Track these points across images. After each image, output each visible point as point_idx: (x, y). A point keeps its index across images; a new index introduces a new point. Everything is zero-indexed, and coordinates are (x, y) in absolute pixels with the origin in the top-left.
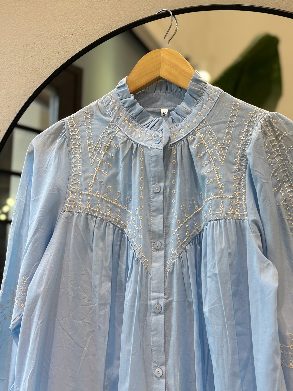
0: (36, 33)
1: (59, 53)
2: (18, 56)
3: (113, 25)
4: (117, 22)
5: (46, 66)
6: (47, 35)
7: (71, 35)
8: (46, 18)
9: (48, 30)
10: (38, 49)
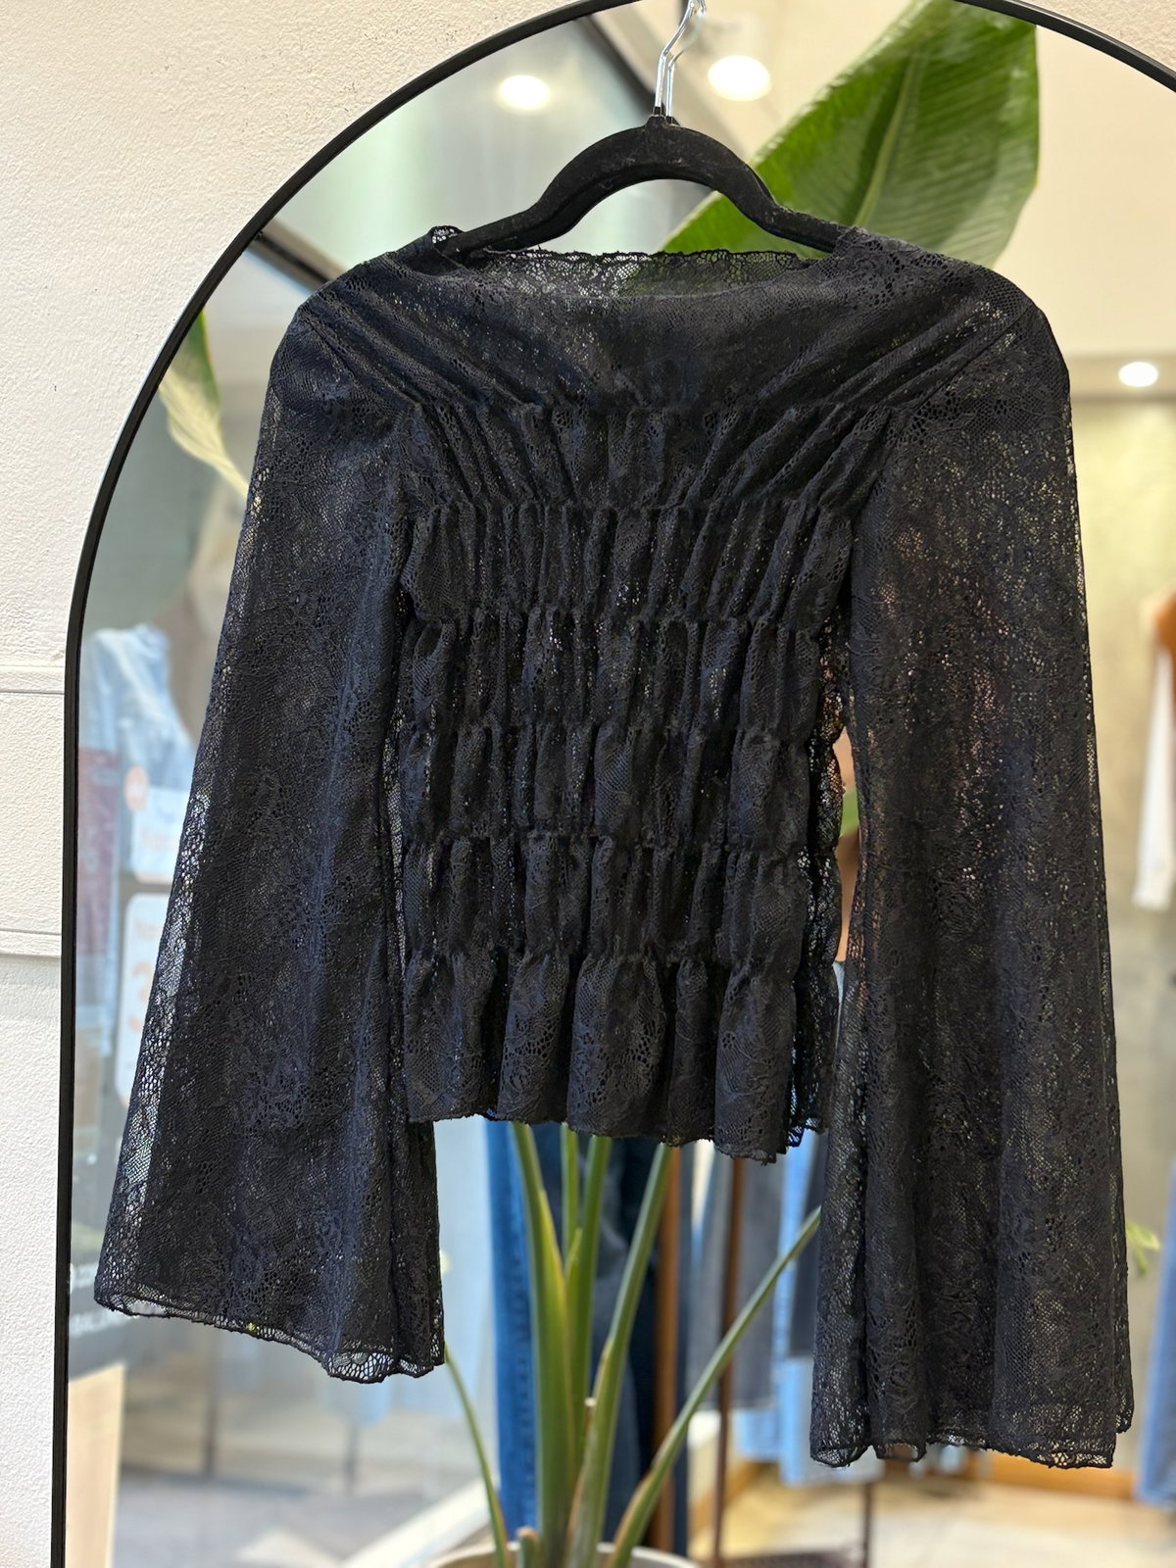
0: (285, 20)
2: (230, 90)
3: (519, 7)
5: (314, 126)
6: (319, 30)
7: (393, 33)
10: (290, 72)
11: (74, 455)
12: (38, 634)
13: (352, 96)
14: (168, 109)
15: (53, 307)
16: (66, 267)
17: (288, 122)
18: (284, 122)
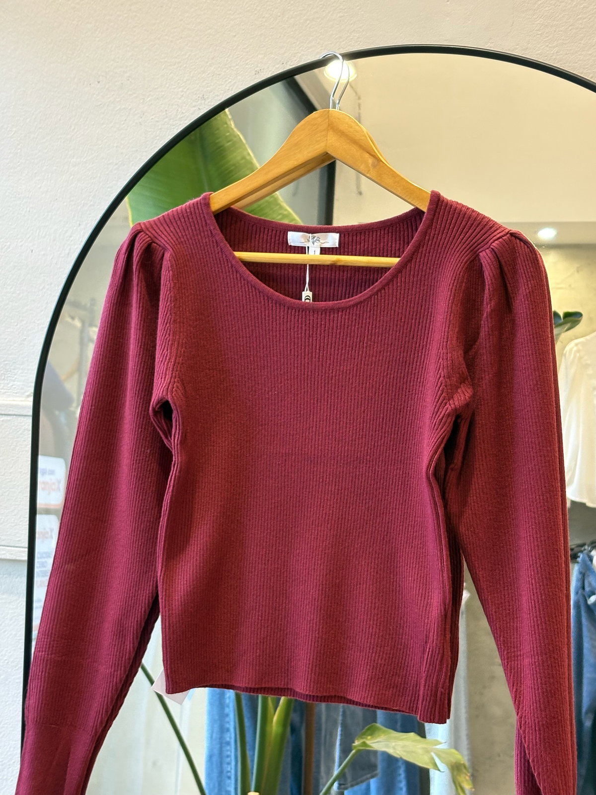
1: (205, 97)
3: (295, 59)
4: (303, 55)
6: (185, 66)
8: (183, 36)
9: (187, 56)
10: (168, 87)
11: (41, 288)
12: (19, 383)
13: (203, 101)
14: (100, 103)
15: (32, 208)
16: (39, 186)
17: (166, 114)
18: (164, 113)
